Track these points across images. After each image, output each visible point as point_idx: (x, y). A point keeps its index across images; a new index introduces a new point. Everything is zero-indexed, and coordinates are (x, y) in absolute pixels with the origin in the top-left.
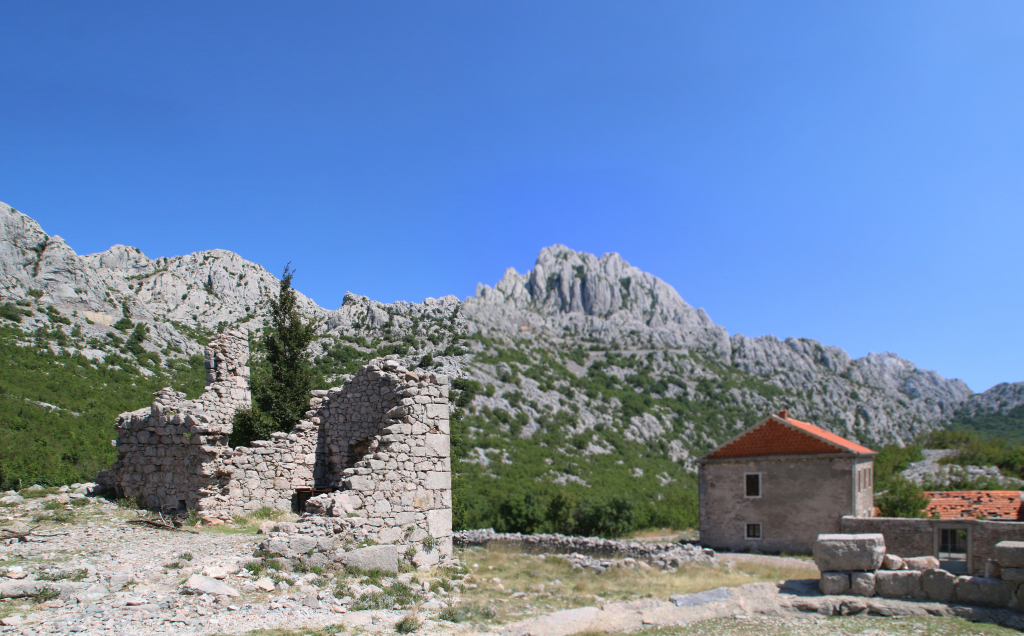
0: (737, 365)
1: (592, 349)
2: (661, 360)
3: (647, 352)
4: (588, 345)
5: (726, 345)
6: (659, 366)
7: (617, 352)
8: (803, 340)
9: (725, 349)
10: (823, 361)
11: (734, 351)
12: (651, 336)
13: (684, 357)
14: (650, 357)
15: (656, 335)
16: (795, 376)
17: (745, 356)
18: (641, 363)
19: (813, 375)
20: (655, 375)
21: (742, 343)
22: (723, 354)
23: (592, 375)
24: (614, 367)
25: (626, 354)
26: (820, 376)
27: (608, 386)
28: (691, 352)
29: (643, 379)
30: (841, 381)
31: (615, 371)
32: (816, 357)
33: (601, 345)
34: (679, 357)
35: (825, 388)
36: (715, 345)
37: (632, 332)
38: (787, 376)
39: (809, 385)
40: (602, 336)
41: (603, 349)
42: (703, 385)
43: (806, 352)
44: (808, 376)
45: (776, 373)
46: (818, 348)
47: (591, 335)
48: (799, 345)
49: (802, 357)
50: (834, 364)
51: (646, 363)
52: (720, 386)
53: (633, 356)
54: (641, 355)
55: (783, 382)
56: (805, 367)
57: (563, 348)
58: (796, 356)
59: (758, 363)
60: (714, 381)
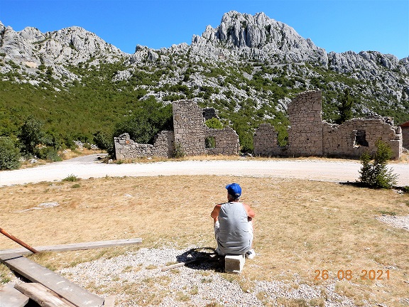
0: (332, 69)
1: (254, 66)
2: (290, 68)
3: (283, 65)
4: (252, 63)
5: (325, 58)
6: (290, 72)
8: (370, 52)
9: (325, 61)
10: (382, 63)
11: (330, 61)
12: (285, 57)
13: (303, 66)
14: (285, 68)
15: (287, 56)
16: (365, 73)
17: (336, 64)
18: (280, 71)
19: (376, 72)
20: (288, 77)
21: (334, 56)
22: (324, 63)
23: (256, 79)
25: (273, 67)
26: (380, 72)
27: (264, 84)
28: (306, 63)
29: (282, 80)
30: (394, 74)
31: (268, 76)
32: (378, 61)
33: (259, 63)
34: (300, 67)
35: (383, 78)
36: (319, 59)
37: (275, 55)
38: (361, 73)
39: (374, 77)
41: (260, 65)
42: (313, 81)
43: (371, 58)
44: (373, 72)
45: (354, 72)
46: (379, 56)
47: (253, 58)
48: (368, 54)
49: (370, 62)
50: (390, 65)
51: (283, 70)
52: (323, 81)
53: (276, 68)
54: (280, 66)
55: (358, 76)
56: (372, 67)
58: (366, 61)
59: (343, 67)
60: (319, 78)
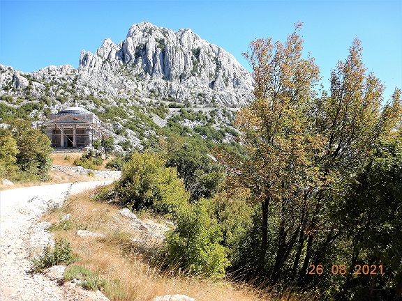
1: (170, 106)
2: (220, 115)
3: (211, 109)
4: (168, 103)
6: (219, 120)
7: (189, 109)
12: (214, 98)
14: (212, 113)
15: (217, 97)
18: (206, 117)
20: (216, 127)
23: (170, 126)
24: (187, 120)
25: (196, 110)
27: (182, 134)
29: (207, 129)
31: (188, 124)
33: (177, 104)
34: (233, 113)
37: (200, 95)
40: (178, 97)
41: (178, 107)
47: (169, 96)
51: (209, 117)
53: (200, 112)
54: (206, 111)
57: (150, 105)
